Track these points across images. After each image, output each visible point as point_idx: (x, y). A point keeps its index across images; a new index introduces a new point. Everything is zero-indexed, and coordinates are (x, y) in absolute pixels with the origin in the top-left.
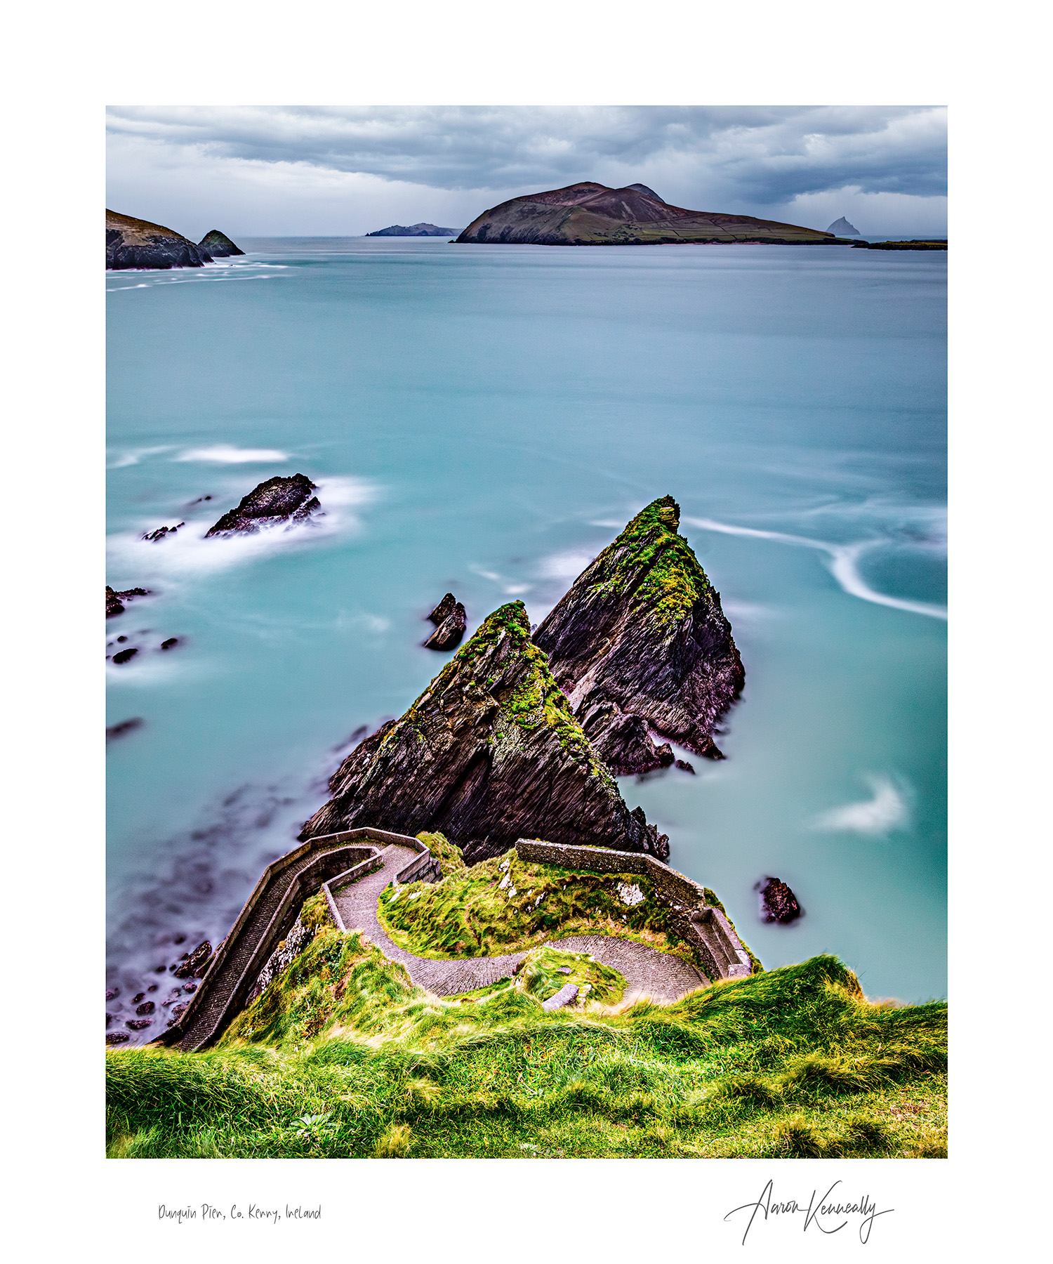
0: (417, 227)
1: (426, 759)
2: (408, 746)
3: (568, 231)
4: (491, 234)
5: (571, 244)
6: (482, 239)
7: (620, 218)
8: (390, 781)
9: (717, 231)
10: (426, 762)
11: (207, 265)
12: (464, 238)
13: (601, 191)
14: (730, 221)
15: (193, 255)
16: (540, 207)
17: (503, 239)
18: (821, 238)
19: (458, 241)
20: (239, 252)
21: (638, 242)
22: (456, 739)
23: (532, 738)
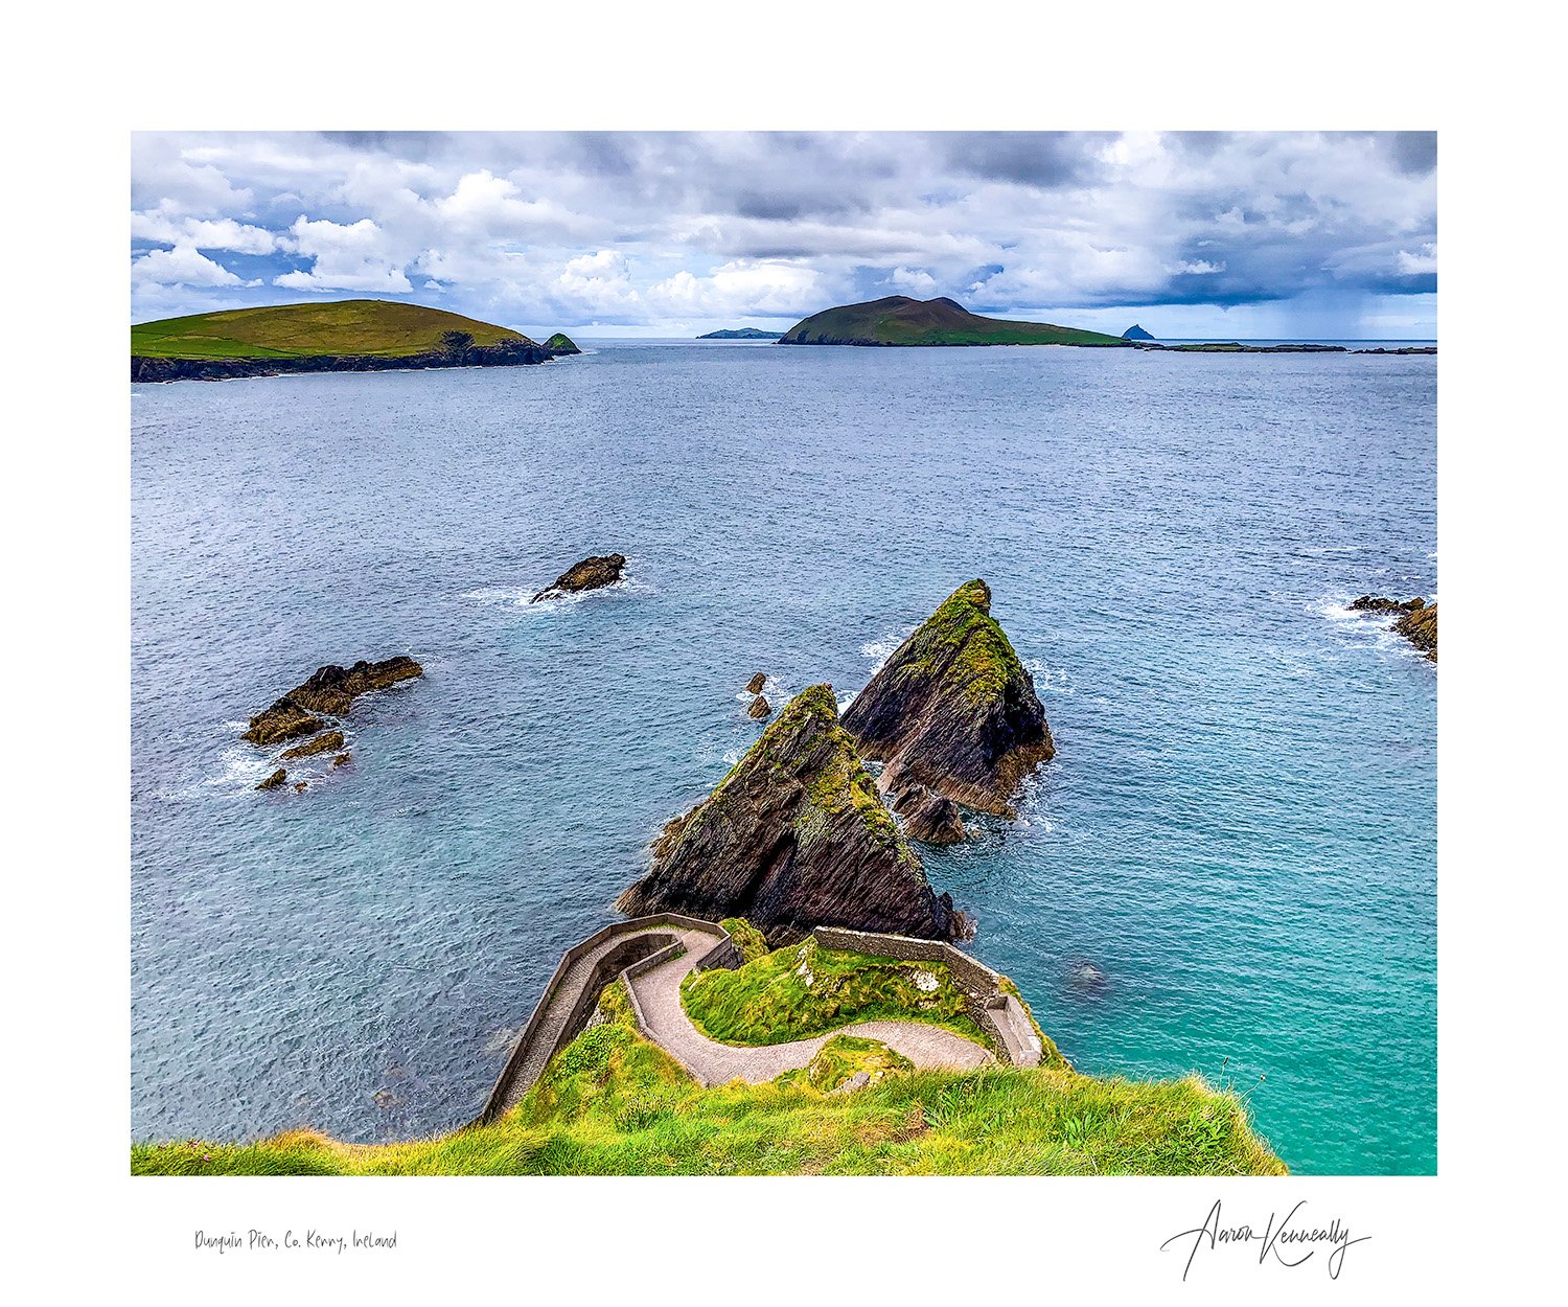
1: (731, 842)
2: (713, 828)
4: (810, 337)
6: (802, 341)
8: (694, 863)
10: (731, 845)
11: (547, 363)
12: (786, 340)
15: (536, 355)
16: (855, 316)
17: (821, 342)
19: (781, 343)
20: (576, 352)
22: (761, 822)
23: (838, 822)
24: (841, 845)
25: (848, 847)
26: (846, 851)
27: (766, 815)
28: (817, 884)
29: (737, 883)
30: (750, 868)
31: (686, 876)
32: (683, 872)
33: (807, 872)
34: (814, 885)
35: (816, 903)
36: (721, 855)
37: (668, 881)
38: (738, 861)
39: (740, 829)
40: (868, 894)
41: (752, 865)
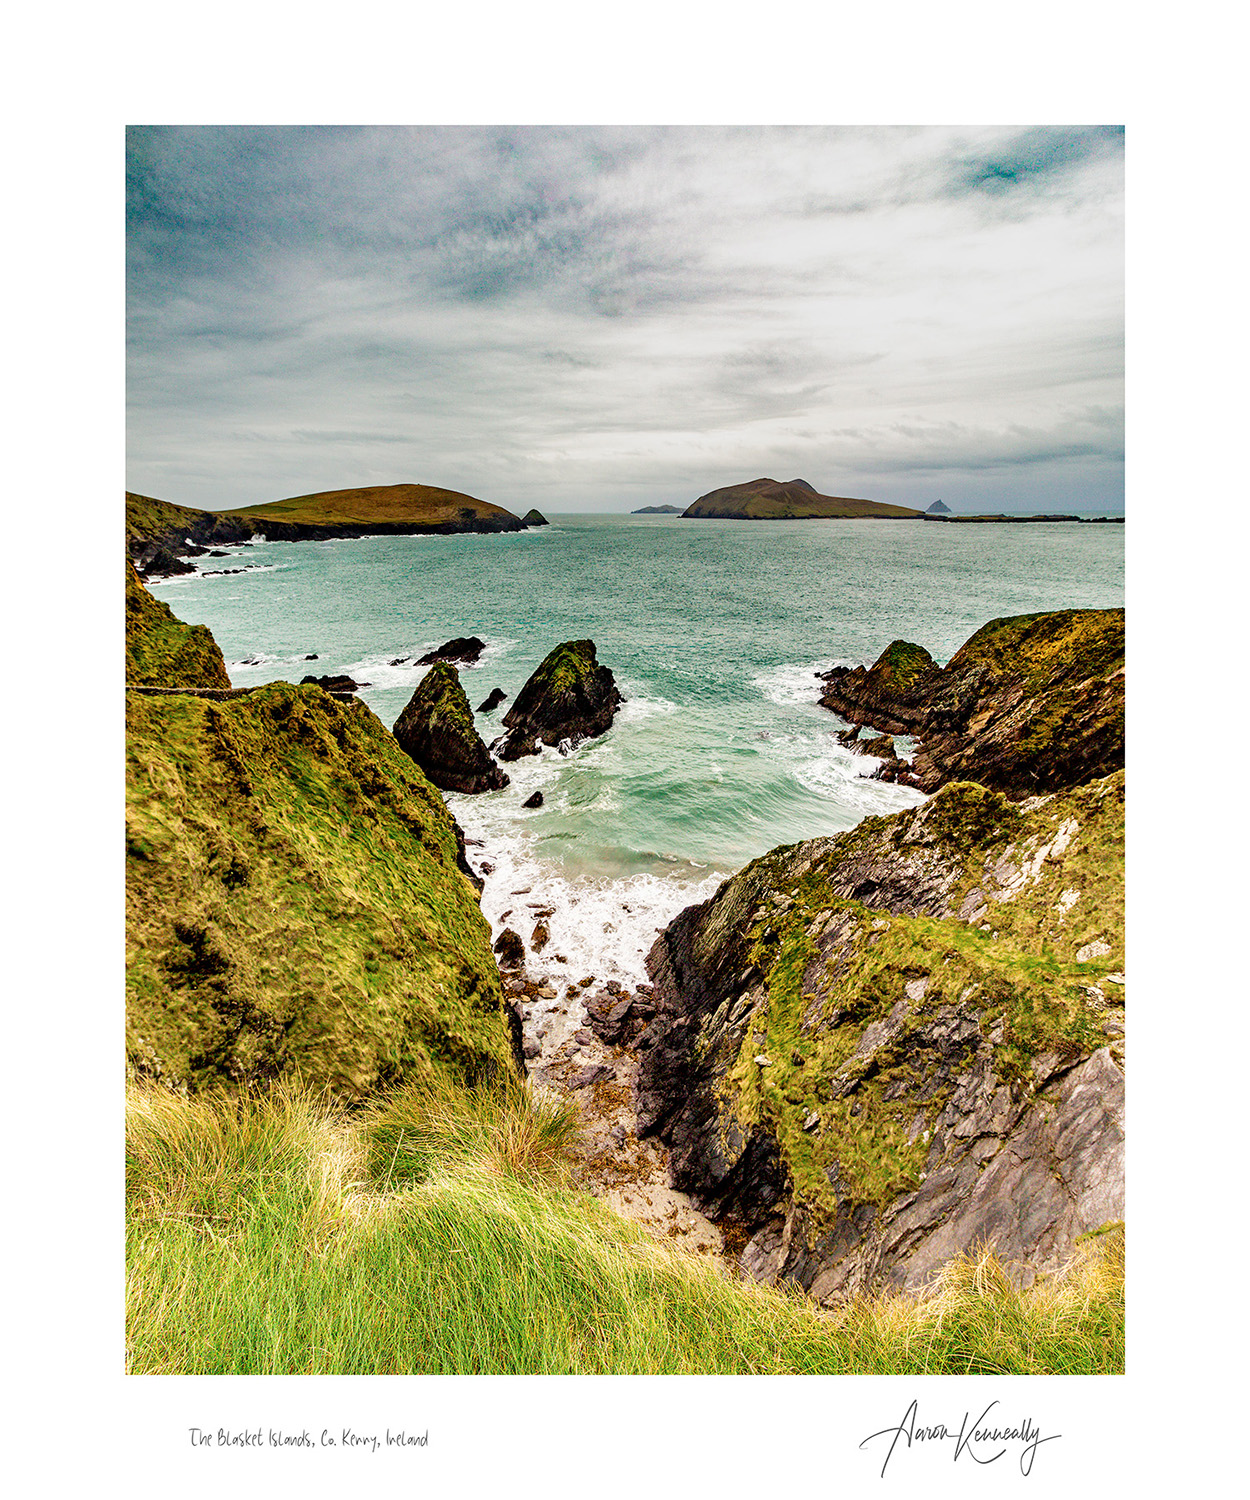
0: (662, 507)
3: (750, 510)
4: (702, 513)
5: (750, 519)
6: (697, 515)
7: (783, 501)
9: (846, 510)
11: (523, 531)
12: (686, 515)
13: (773, 484)
14: (855, 503)
15: (516, 524)
16: (734, 495)
17: (710, 516)
18: (914, 514)
19: (683, 517)
20: (546, 523)
21: (793, 517)
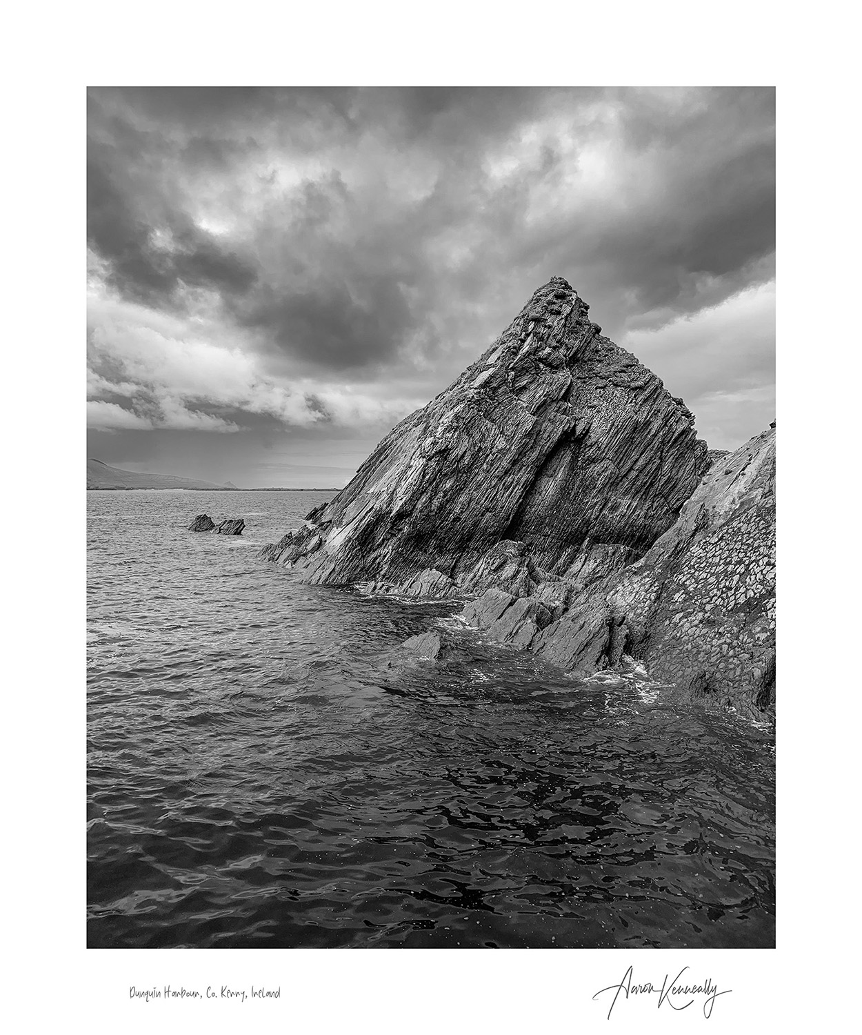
1: (500, 448)
2: (470, 435)
8: (449, 485)
10: (499, 451)
22: (535, 418)
23: (641, 398)
24: (647, 423)
25: (655, 426)
26: (653, 432)
27: (540, 410)
28: (613, 483)
29: (508, 501)
30: (523, 479)
31: (436, 503)
32: (431, 499)
33: (601, 471)
34: (612, 484)
35: (614, 508)
36: (485, 466)
37: (410, 515)
38: (506, 473)
39: (509, 430)
40: (674, 486)
41: (524, 475)
